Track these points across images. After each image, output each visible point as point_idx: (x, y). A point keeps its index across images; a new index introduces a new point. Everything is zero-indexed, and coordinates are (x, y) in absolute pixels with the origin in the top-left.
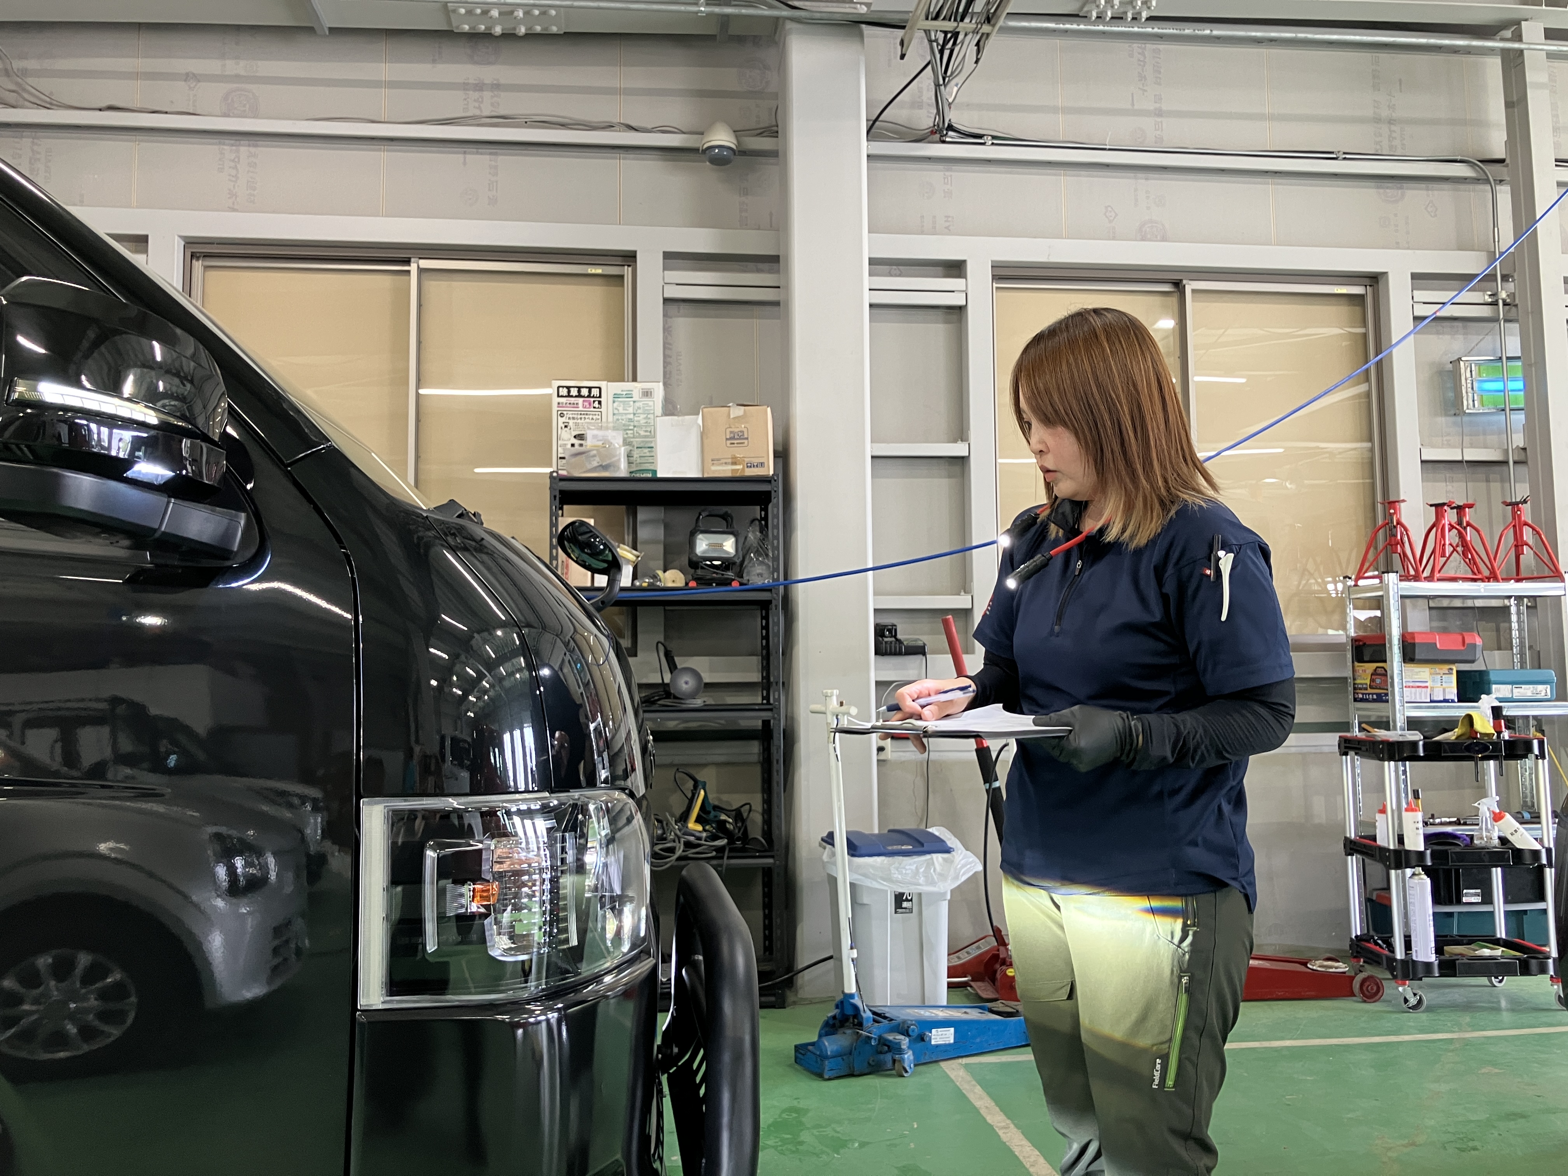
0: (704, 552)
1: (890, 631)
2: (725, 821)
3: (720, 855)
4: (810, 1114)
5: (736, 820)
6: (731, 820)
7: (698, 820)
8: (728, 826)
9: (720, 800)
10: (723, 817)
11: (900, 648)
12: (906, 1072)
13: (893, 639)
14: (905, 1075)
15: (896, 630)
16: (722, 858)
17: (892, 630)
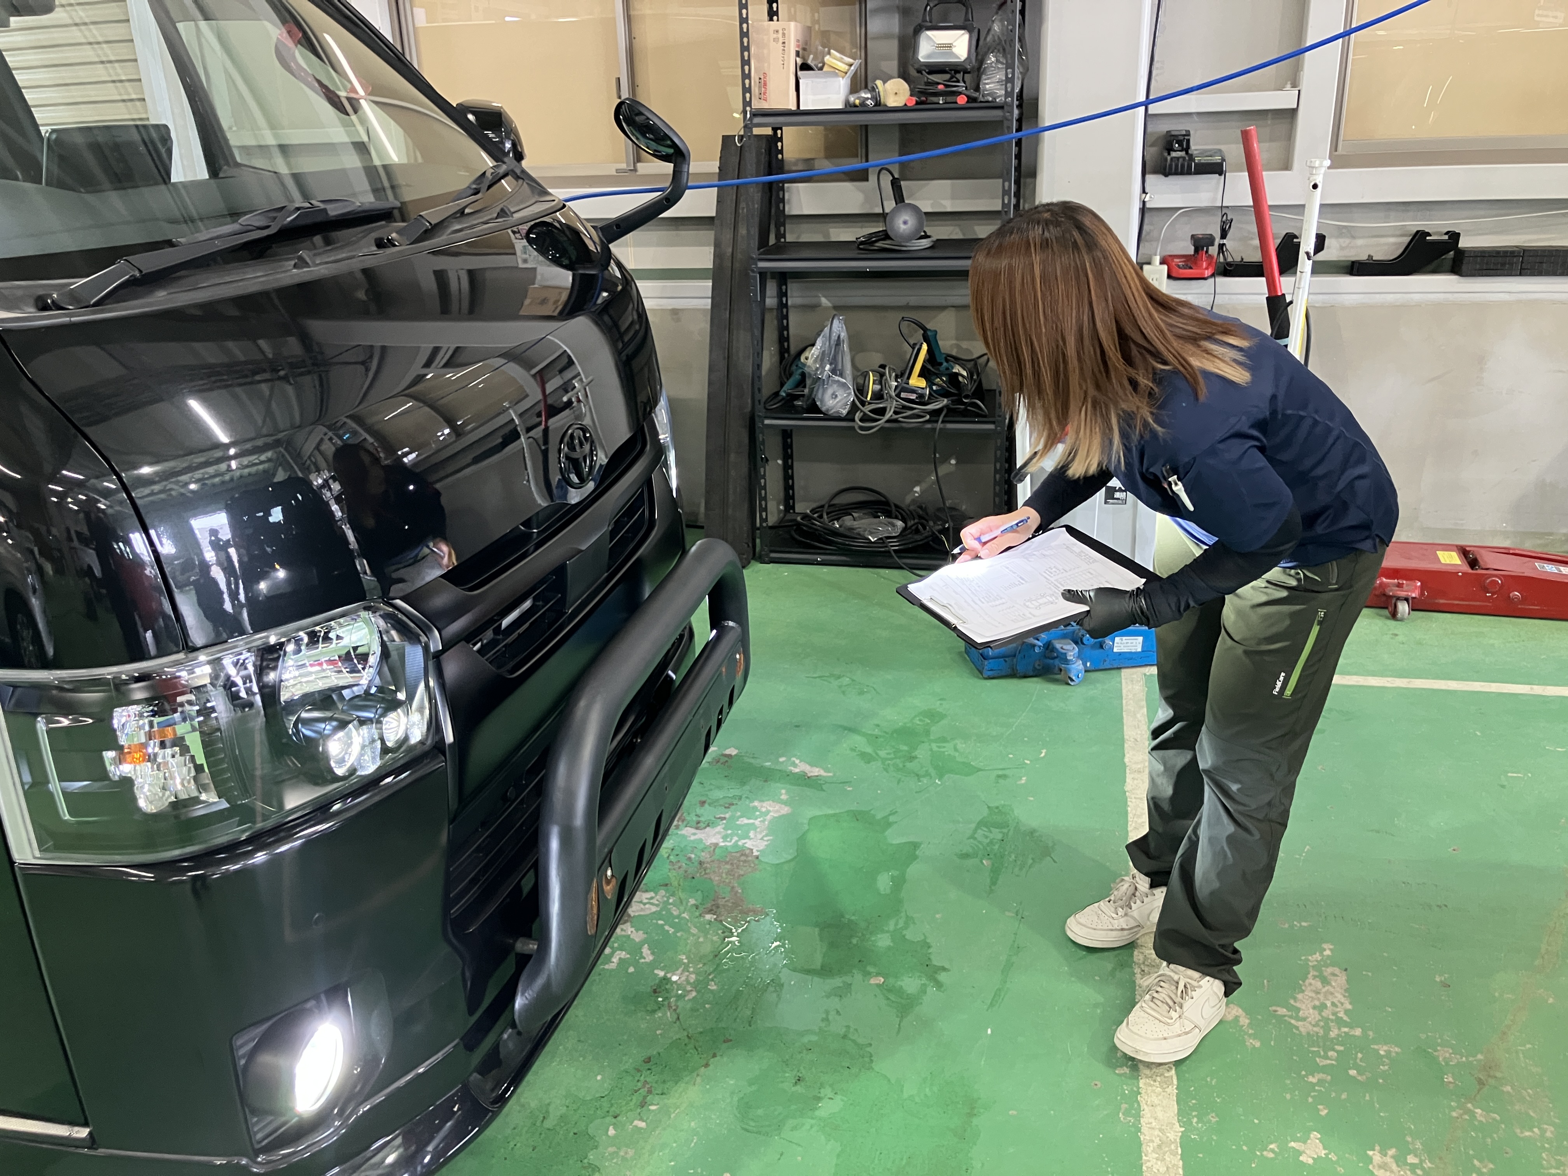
0: (929, 56)
1: (1180, 143)
2: (957, 375)
3: (934, 419)
4: (944, 722)
5: (971, 374)
6: (965, 373)
7: (922, 374)
8: (960, 379)
9: (958, 347)
10: (957, 369)
11: (1190, 167)
12: (1072, 680)
13: (1183, 154)
14: (1072, 683)
15: (1188, 141)
16: (937, 422)
17: (1182, 141)
